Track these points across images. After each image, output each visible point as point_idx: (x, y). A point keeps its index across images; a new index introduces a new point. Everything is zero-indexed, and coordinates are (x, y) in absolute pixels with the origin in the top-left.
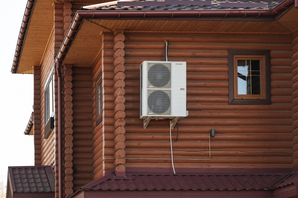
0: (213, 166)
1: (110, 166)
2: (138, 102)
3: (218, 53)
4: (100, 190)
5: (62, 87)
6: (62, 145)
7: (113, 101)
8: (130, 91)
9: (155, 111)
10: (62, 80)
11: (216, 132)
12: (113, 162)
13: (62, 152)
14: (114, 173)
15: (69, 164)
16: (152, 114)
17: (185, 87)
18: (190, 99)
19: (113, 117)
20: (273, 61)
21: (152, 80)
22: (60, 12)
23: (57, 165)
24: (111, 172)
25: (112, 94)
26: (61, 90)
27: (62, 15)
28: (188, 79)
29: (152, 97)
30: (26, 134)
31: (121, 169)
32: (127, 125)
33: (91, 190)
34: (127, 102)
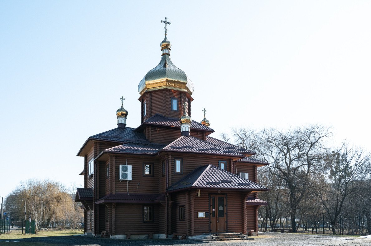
0: (139, 193)
1: (111, 192)
2: (119, 175)
3: (140, 163)
4: (108, 199)
5: (96, 167)
6: (96, 184)
7: (112, 175)
8: (117, 172)
9: (123, 178)
10: (96, 165)
11: (139, 184)
12: (112, 191)
13: (96, 186)
14: (112, 194)
15: (98, 190)
16: (122, 179)
17: (131, 172)
18: (133, 175)
19: (112, 179)
20: (154, 166)
21: (123, 170)
22: (96, 145)
23: (94, 190)
24: (111, 194)
25: (112, 172)
26: (96, 168)
27: (96, 146)
28: (132, 170)
29: (123, 174)
30: (80, 175)
31: (114, 193)
32: (116, 181)
33: (106, 199)
34: (116, 175)
